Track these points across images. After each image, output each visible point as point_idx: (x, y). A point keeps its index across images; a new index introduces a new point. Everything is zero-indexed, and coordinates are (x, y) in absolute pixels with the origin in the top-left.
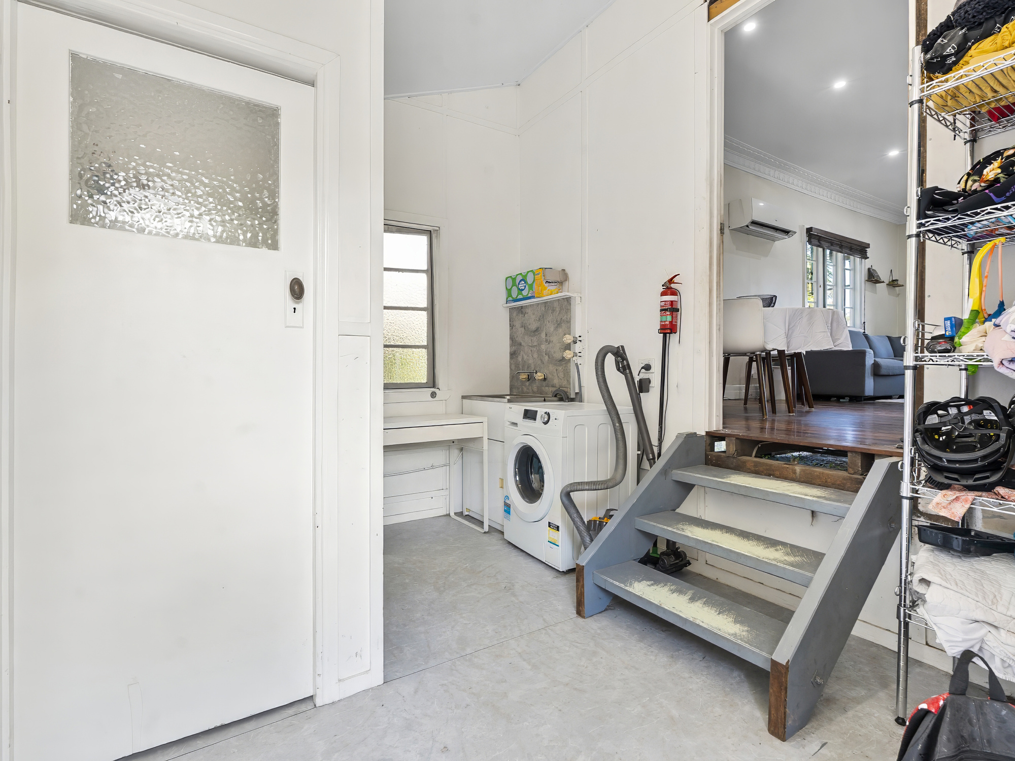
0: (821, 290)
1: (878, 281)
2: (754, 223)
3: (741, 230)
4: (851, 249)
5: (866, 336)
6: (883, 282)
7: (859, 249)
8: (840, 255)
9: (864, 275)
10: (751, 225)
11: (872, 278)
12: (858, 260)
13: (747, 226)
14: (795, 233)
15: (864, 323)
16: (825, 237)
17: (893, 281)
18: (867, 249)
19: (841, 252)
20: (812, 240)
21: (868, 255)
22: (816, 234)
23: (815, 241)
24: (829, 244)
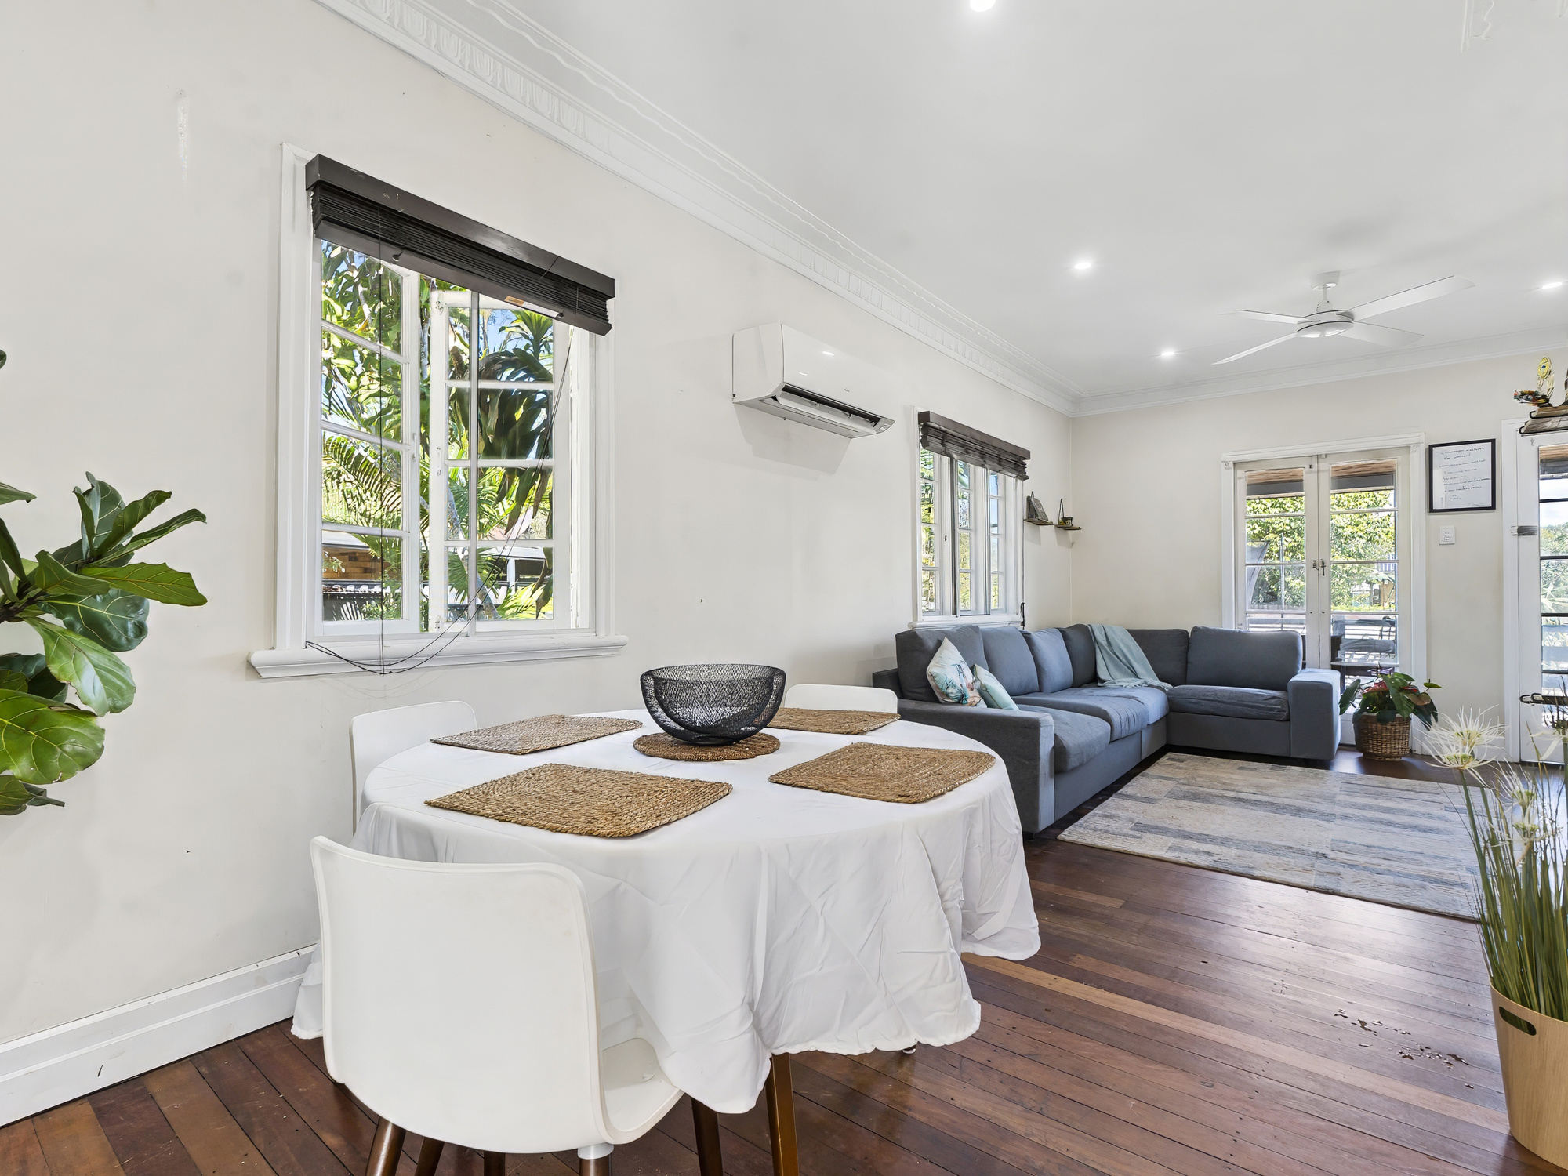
0: (948, 544)
1: (1043, 522)
2: (788, 389)
3: (758, 404)
4: (1000, 460)
5: (1027, 637)
6: (1051, 524)
7: (1012, 461)
8: (981, 471)
9: (1022, 510)
10: (781, 396)
11: (1034, 515)
12: (1010, 480)
13: (774, 398)
14: (892, 422)
15: (1023, 604)
16: (954, 433)
17: (1065, 520)
18: (1026, 461)
19: (982, 466)
20: (930, 439)
21: (1028, 472)
22: (937, 426)
23: (935, 442)
24: (961, 450)
